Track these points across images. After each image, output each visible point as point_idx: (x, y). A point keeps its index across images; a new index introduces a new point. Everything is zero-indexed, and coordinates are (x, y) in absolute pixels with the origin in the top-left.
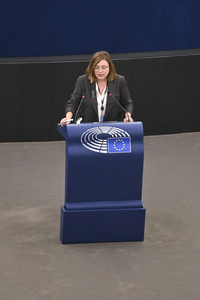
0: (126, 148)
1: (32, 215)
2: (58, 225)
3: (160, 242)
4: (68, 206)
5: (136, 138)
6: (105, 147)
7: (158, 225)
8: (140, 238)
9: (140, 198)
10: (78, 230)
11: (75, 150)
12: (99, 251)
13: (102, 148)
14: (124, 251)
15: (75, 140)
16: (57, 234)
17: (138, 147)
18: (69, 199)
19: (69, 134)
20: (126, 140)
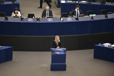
0: (63, 53)
1: (45, 65)
2: (50, 67)
3: (69, 71)
4: (52, 64)
5: (65, 51)
6: (59, 53)
7: (69, 68)
8: (65, 70)
9: (65, 63)
10: (54, 68)
11: (53, 53)
12: (57, 72)
13: (58, 53)
14: (62, 72)
15: (53, 51)
16: (50, 69)
17: (65, 53)
18: (52, 62)
19: (52, 50)
20: (63, 52)
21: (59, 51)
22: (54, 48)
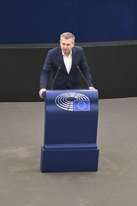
0: (86, 108)
1: (21, 152)
2: (39, 160)
3: (108, 172)
4: (46, 147)
5: (93, 101)
6: (72, 107)
7: (108, 160)
9: (96, 142)
10: (53, 163)
11: (51, 108)
12: (66, 178)
13: (70, 107)
14: (84, 178)
15: (51, 102)
16: (38, 166)
17: (94, 107)
18: (46, 142)
19: (48, 97)
20: (86, 102)
21: (71, 99)
22: (54, 89)
